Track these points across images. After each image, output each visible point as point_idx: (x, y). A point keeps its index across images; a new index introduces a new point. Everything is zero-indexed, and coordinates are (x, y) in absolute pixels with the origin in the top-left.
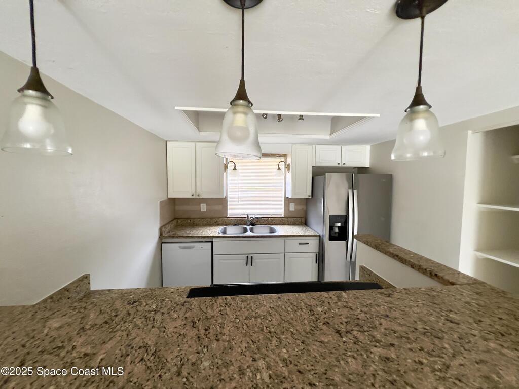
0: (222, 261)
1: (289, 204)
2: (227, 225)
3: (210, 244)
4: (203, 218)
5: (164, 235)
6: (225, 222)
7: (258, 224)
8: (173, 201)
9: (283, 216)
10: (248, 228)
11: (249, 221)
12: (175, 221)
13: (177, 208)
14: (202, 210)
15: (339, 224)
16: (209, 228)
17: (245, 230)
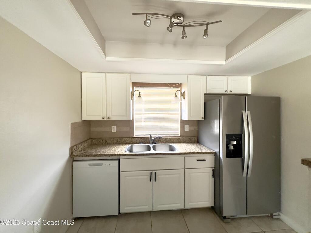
0: (128, 178)
1: (184, 126)
2: (133, 144)
3: (117, 162)
4: (113, 138)
5: (74, 153)
6: (132, 142)
7: (159, 142)
8: (88, 124)
9: (179, 135)
10: (151, 146)
11: (152, 140)
12: (90, 141)
13: (93, 129)
14: (113, 131)
15: (235, 143)
16: (117, 147)
17: (149, 149)
